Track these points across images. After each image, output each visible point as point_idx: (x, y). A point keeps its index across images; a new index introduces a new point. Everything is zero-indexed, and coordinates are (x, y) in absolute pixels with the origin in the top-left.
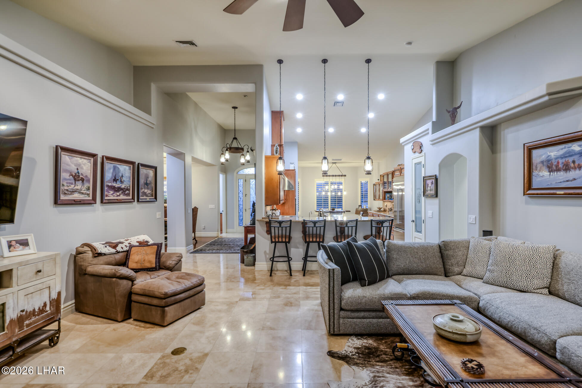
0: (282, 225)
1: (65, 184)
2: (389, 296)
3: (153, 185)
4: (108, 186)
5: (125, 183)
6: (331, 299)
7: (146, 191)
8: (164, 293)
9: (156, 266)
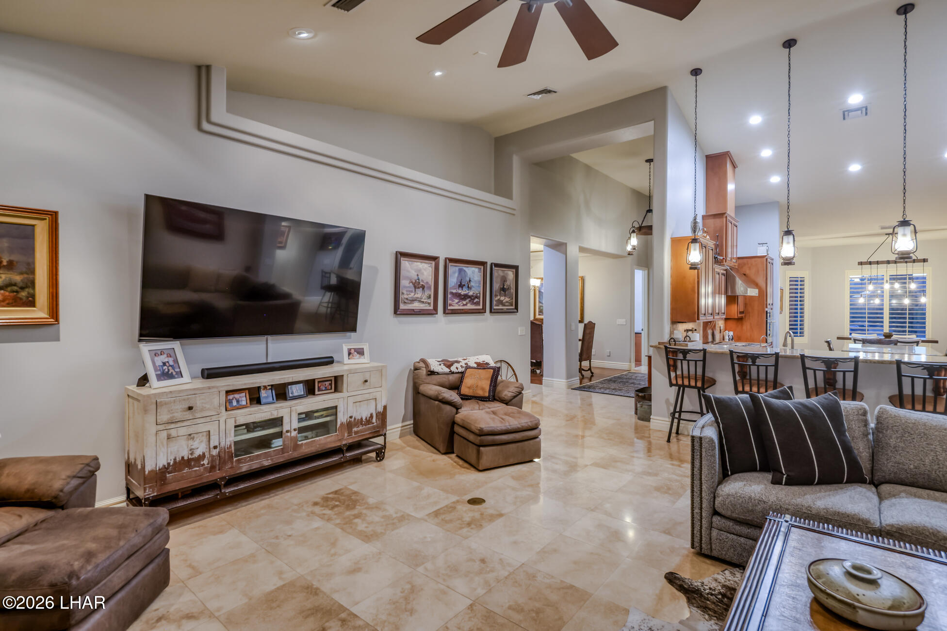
0: (687, 356)
1: (405, 292)
2: (822, 513)
3: (513, 291)
4: (452, 293)
5: (473, 289)
6: (695, 489)
7: (502, 298)
8: (479, 428)
9: (489, 396)
